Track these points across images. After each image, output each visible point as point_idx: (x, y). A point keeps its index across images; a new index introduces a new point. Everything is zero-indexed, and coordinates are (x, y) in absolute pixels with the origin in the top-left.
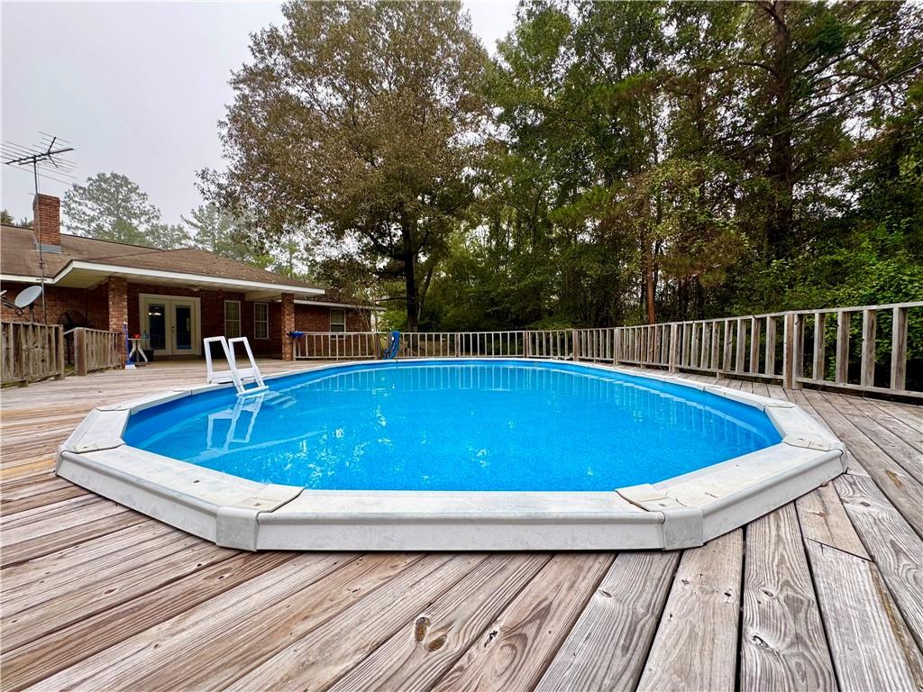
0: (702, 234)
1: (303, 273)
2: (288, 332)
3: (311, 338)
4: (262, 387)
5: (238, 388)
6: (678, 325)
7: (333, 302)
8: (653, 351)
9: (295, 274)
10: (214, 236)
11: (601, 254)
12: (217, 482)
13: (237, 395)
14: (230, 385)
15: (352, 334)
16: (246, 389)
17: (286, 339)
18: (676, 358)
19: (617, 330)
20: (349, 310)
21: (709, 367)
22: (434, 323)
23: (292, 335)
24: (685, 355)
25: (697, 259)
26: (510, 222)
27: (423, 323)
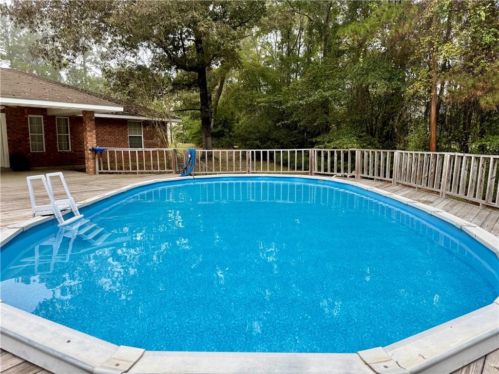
0: (486, 54)
1: (97, 76)
2: (90, 148)
3: (112, 153)
4: (78, 216)
5: (59, 220)
6: (451, 156)
7: (130, 115)
8: (428, 176)
9: (89, 77)
10: (8, 39)
11: (388, 71)
12: (82, 342)
13: (58, 225)
14: (52, 217)
15: (151, 150)
16: (65, 220)
17: (88, 154)
18: (447, 185)
19: (397, 153)
20: (146, 123)
21: (475, 196)
22: (227, 130)
23: (94, 151)
24: (455, 184)
25: (479, 80)
26: (301, 29)
27: (216, 130)
